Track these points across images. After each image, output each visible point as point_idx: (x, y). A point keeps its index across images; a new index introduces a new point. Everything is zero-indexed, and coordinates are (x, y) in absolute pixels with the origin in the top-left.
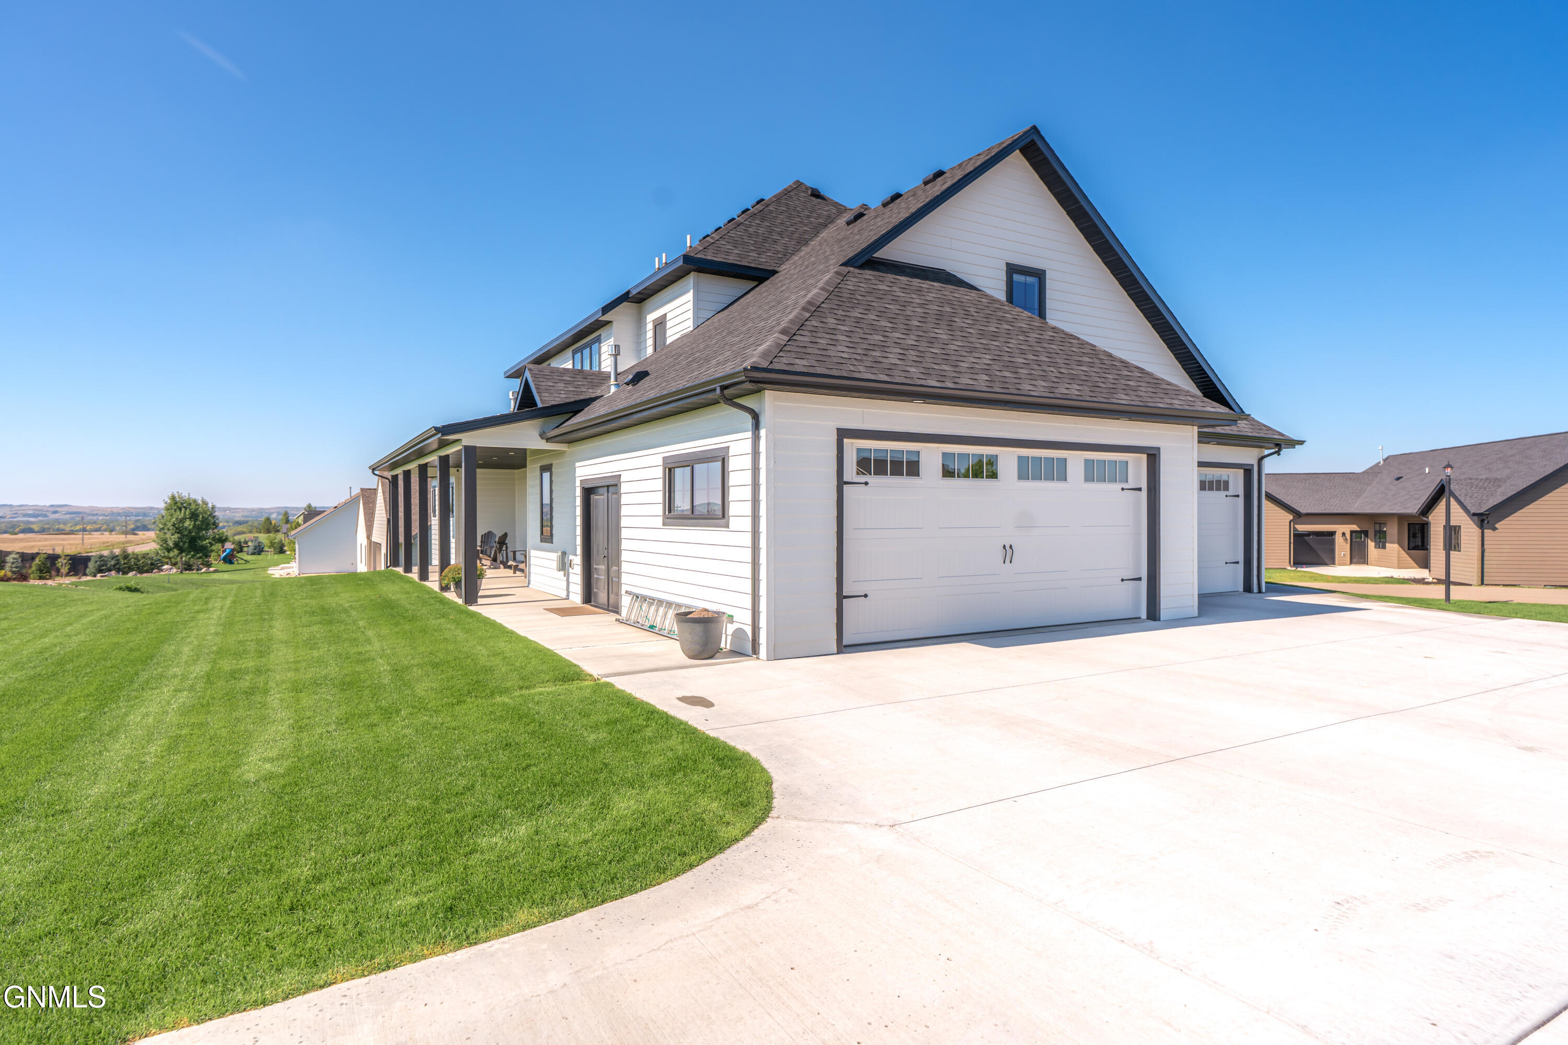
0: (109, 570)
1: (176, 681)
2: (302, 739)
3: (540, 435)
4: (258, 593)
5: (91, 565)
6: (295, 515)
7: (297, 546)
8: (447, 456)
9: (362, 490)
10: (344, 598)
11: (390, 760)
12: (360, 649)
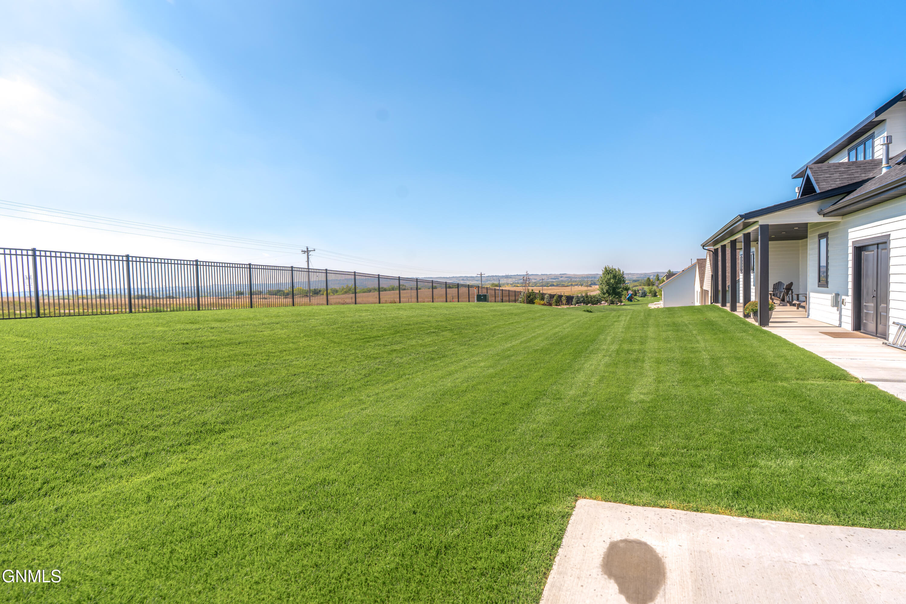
0: (581, 303)
1: (604, 352)
2: (659, 387)
3: (818, 213)
4: (642, 314)
5: (574, 300)
6: (662, 276)
7: (663, 292)
8: (749, 233)
9: (698, 260)
10: (686, 318)
11: (706, 405)
12: (693, 345)
